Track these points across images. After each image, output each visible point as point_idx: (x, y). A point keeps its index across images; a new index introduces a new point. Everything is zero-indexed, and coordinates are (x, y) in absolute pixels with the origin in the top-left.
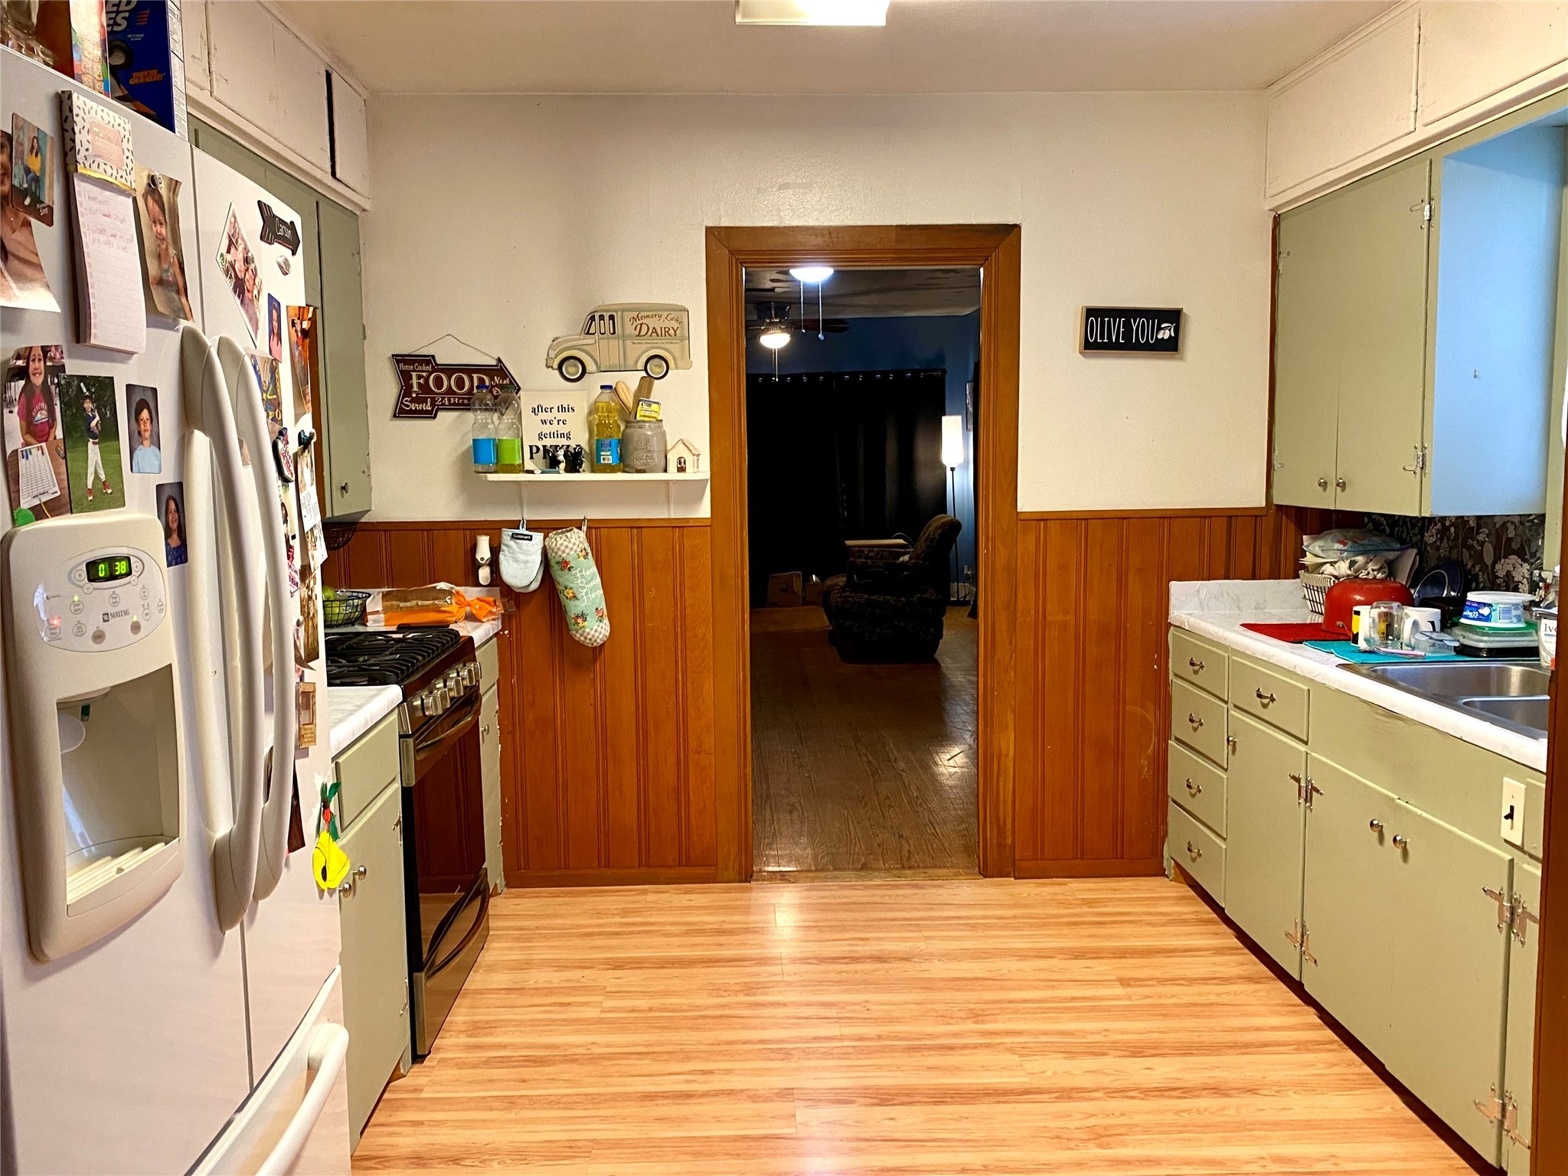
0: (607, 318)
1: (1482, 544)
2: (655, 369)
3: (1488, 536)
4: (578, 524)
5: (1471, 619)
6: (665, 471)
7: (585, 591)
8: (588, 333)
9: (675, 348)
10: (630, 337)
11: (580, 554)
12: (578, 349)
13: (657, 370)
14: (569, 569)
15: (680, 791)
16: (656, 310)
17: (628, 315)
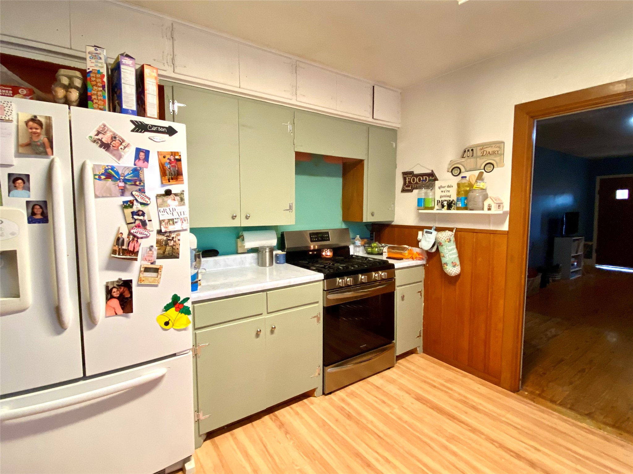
0: (470, 151)
2: (488, 168)
4: (451, 230)
7: (448, 255)
8: (463, 157)
9: (497, 159)
10: (479, 157)
11: (447, 241)
12: (459, 164)
14: (442, 246)
16: (490, 144)
17: (479, 148)
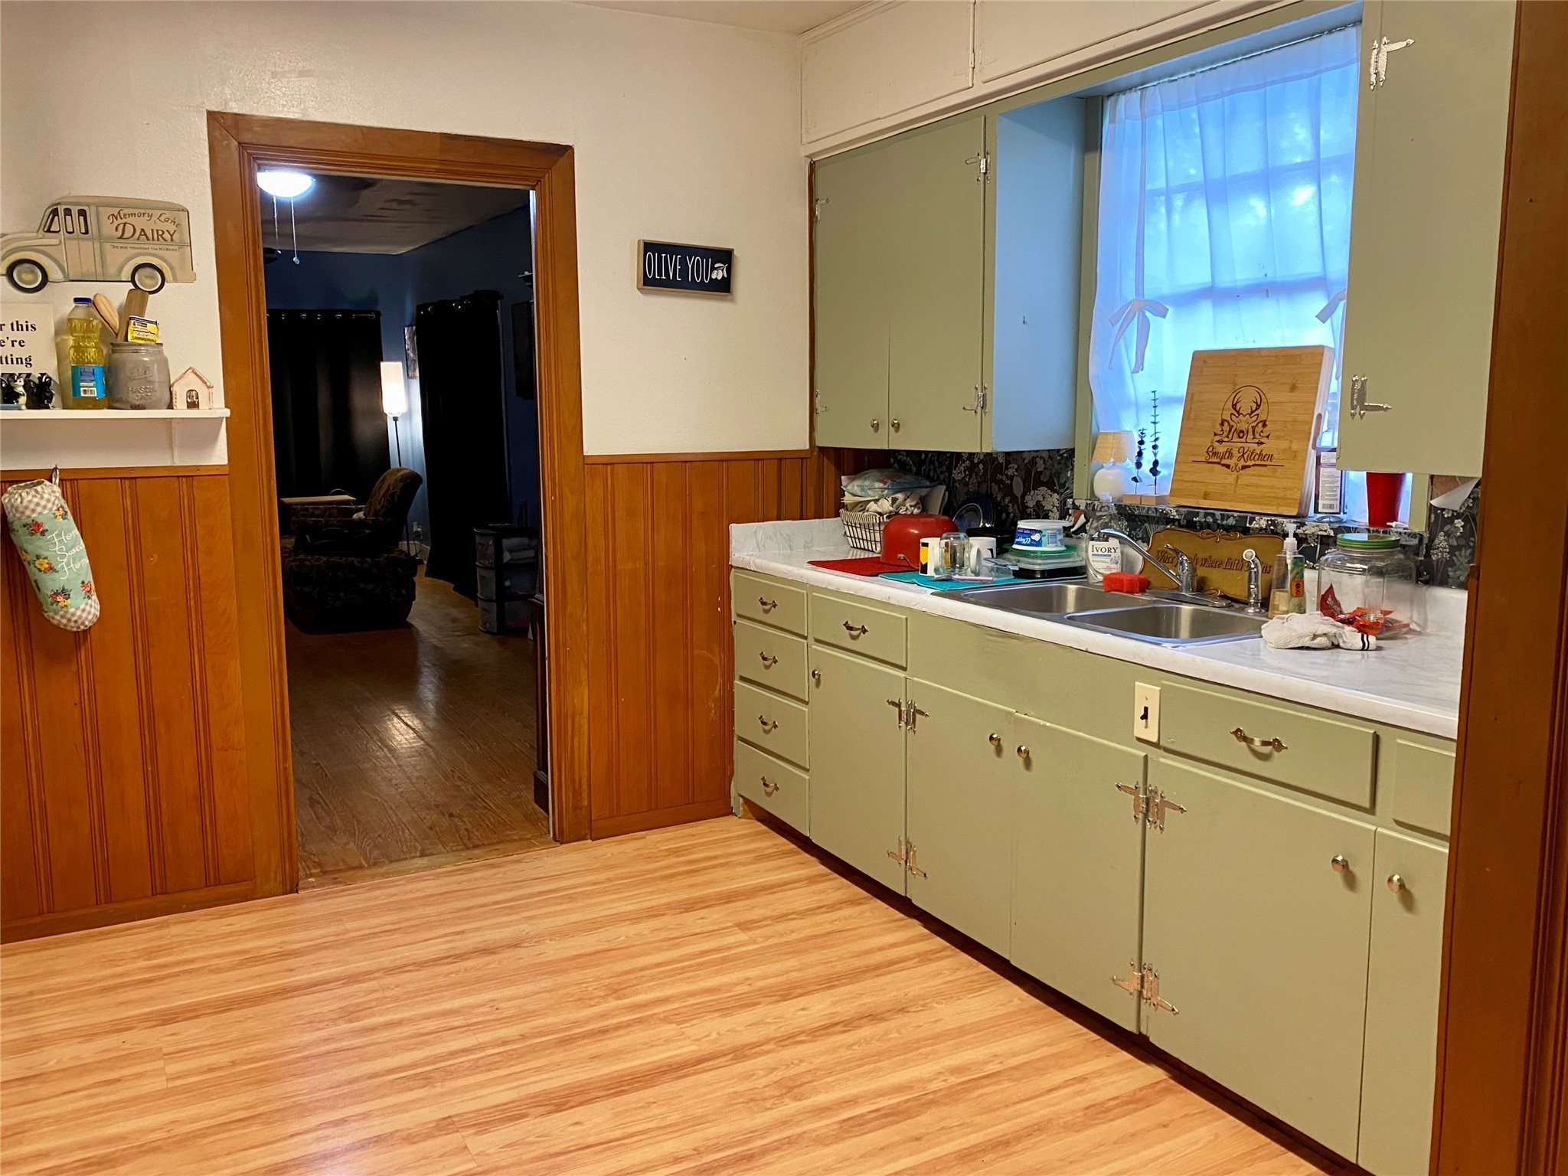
0: (75, 213)
1: (1011, 478)
2: (145, 280)
3: (1017, 471)
4: (49, 475)
5: (1024, 545)
6: (170, 406)
7: (65, 560)
8: (49, 231)
9: (173, 256)
10: (110, 239)
11: (57, 513)
12: (37, 251)
13: (148, 282)
14: (43, 533)
15: (204, 797)
16: (145, 208)
17: (105, 212)
